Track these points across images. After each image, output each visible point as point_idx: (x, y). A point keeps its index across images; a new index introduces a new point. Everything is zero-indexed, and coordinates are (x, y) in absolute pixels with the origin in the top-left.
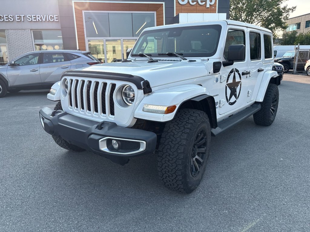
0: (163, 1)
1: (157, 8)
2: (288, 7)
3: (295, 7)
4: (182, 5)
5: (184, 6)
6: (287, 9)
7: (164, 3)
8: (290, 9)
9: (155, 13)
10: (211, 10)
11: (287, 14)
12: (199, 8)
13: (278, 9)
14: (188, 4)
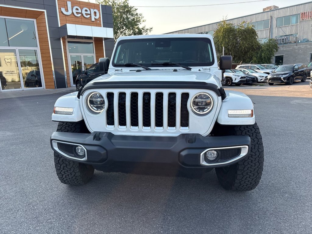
0: (44, 9)
1: (37, 15)
2: (146, 28)
3: (152, 29)
4: (66, 15)
5: (68, 16)
6: (145, 29)
7: (45, 11)
8: (147, 29)
9: (35, 20)
10: (96, 23)
11: (146, 33)
12: (84, 20)
13: (138, 28)
14: (73, 16)
